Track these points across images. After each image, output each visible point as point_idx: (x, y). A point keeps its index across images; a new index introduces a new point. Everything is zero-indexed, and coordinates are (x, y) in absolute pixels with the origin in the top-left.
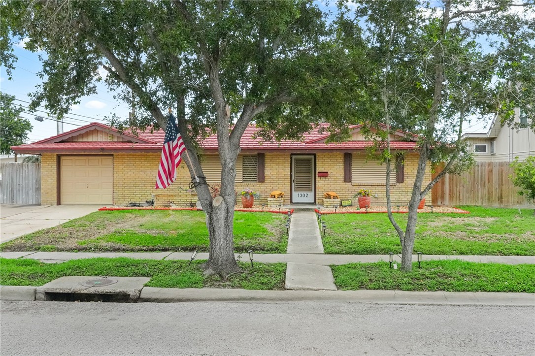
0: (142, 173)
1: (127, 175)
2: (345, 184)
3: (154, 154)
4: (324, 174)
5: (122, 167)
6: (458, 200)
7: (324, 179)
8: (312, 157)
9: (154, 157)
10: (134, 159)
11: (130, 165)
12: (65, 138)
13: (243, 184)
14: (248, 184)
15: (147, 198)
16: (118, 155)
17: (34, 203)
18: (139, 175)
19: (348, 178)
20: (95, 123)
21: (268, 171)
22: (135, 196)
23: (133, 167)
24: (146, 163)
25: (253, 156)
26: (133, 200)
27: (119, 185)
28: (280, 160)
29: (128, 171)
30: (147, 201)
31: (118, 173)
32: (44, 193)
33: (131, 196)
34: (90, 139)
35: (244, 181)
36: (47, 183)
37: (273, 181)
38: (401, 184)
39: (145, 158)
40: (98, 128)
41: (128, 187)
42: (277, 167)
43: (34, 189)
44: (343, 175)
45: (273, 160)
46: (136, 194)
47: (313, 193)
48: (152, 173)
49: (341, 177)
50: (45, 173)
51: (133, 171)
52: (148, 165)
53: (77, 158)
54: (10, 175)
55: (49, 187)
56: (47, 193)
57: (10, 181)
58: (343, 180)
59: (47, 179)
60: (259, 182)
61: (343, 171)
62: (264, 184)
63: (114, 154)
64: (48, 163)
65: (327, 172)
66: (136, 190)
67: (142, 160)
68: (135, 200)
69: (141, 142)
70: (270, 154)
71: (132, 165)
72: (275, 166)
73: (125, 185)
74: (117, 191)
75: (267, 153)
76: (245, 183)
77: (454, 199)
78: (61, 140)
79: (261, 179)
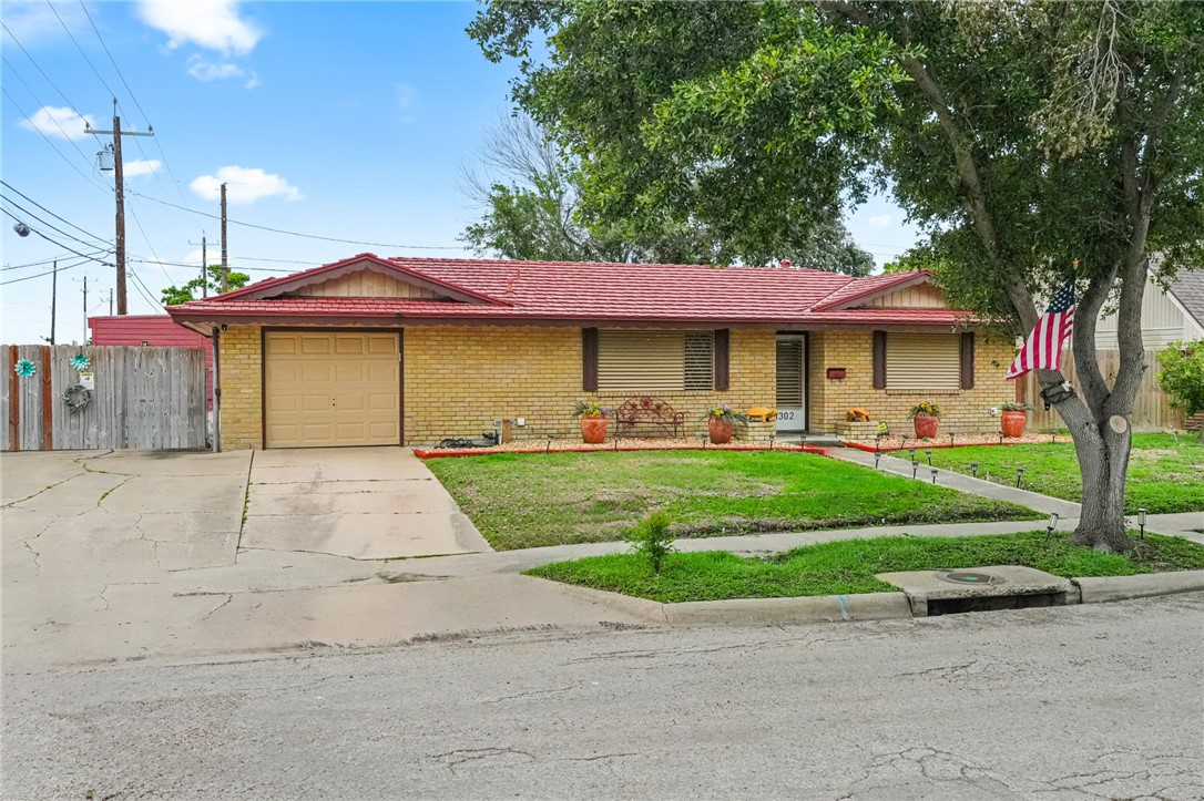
0: (470, 371)
1: (436, 376)
2: (874, 391)
3: (500, 329)
4: (837, 374)
5: (423, 357)
6: (1046, 422)
7: (838, 383)
8: (802, 338)
9: (498, 334)
10: (452, 338)
11: (444, 353)
12: (291, 289)
13: (687, 393)
14: (695, 393)
15: (483, 427)
16: (415, 331)
17: (185, 445)
18: (464, 376)
19: (879, 381)
20: (368, 255)
21: (735, 368)
22: (454, 423)
23: (451, 357)
24: (480, 348)
25: (705, 336)
26: (451, 433)
27: (417, 400)
28: (757, 345)
29: (439, 366)
30: (484, 435)
31: (414, 371)
32: (230, 421)
33: (446, 423)
34: (343, 292)
35: (689, 387)
36: (238, 396)
37: (745, 388)
38: (968, 391)
39: (478, 339)
40: (372, 267)
41: (437, 404)
42: (752, 358)
43: (184, 412)
44: (871, 375)
45: (744, 345)
46: (457, 418)
47: (803, 411)
48: (494, 371)
49: (868, 378)
50: (233, 372)
51: (450, 366)
52: (484, 352)
53: (306, 335)
54: (120, 377)
55: (243, 406)
56: (238, 421)
57: (119, 392)
58: (871, 383)
59: (238, 386)
60: (717, 390)
61: (871, 367)
62: (729, 393)
63: (405, 327)
64: (239, 346)
65: (844, 370)
66: (457, 409)
67: (470, 343)
68: (455, 433)
69: (473, 300)
70: (738, 331)
71: (448, 352)
72: (748, 357)
73: (431, 400)
74: (412, 414)
75: (733, 330)
76: (691, 393)
77: (1041, 419)
78: (281, 292)
79: (723, 384)
